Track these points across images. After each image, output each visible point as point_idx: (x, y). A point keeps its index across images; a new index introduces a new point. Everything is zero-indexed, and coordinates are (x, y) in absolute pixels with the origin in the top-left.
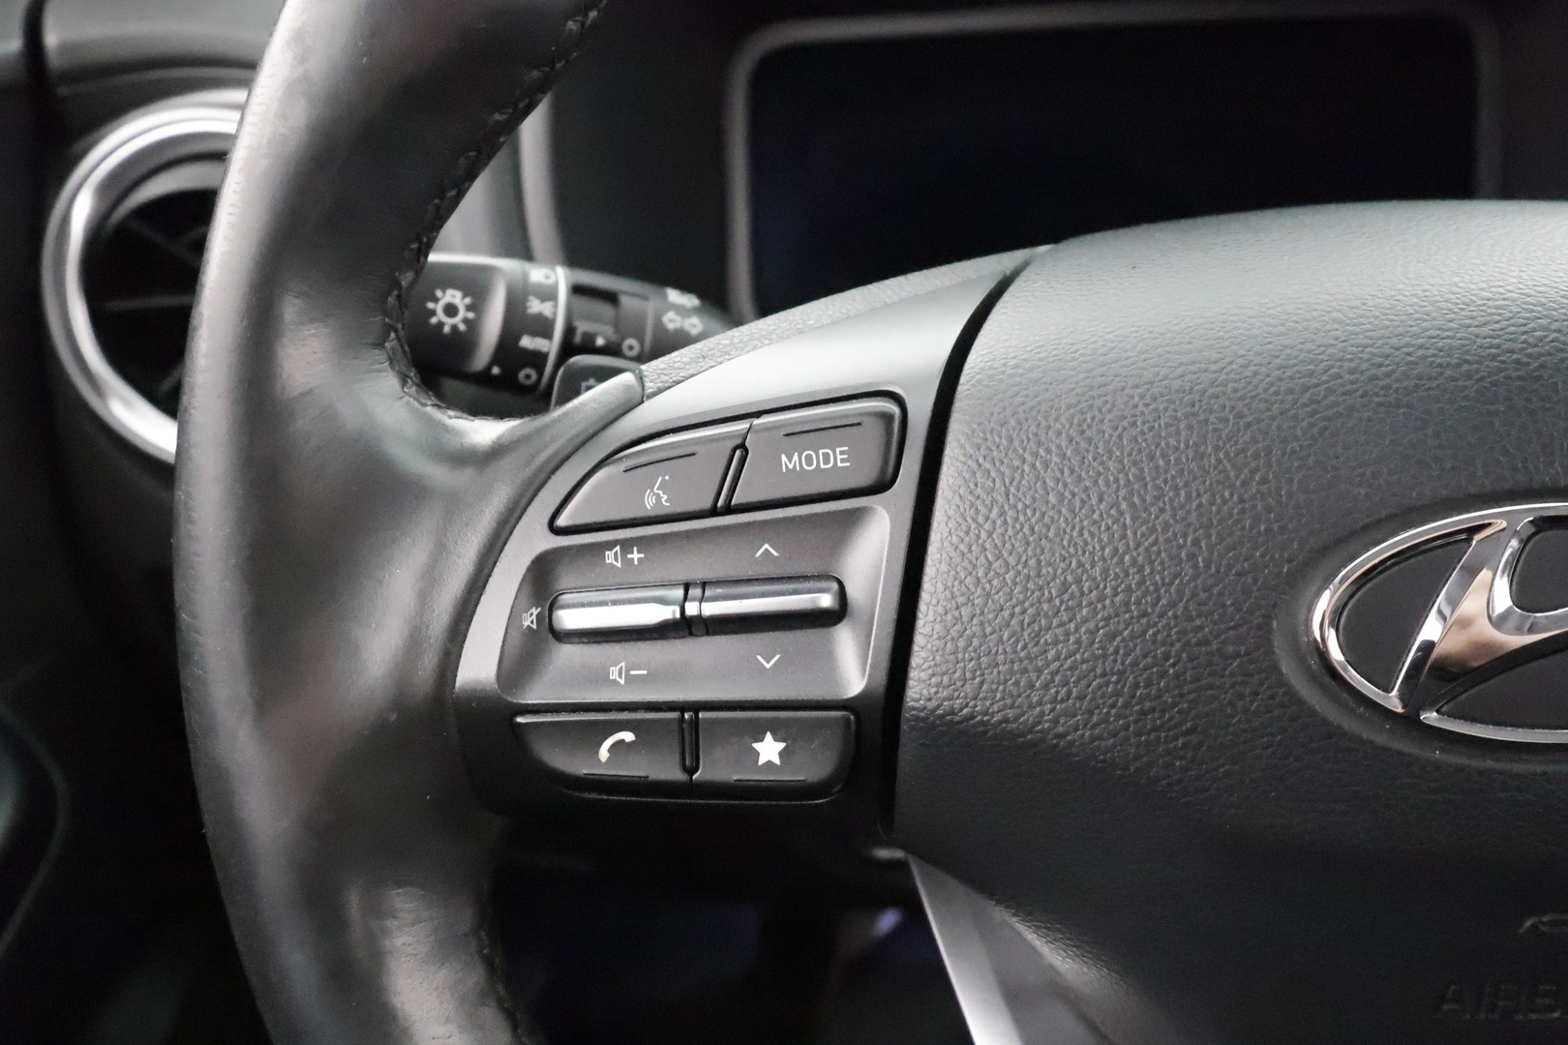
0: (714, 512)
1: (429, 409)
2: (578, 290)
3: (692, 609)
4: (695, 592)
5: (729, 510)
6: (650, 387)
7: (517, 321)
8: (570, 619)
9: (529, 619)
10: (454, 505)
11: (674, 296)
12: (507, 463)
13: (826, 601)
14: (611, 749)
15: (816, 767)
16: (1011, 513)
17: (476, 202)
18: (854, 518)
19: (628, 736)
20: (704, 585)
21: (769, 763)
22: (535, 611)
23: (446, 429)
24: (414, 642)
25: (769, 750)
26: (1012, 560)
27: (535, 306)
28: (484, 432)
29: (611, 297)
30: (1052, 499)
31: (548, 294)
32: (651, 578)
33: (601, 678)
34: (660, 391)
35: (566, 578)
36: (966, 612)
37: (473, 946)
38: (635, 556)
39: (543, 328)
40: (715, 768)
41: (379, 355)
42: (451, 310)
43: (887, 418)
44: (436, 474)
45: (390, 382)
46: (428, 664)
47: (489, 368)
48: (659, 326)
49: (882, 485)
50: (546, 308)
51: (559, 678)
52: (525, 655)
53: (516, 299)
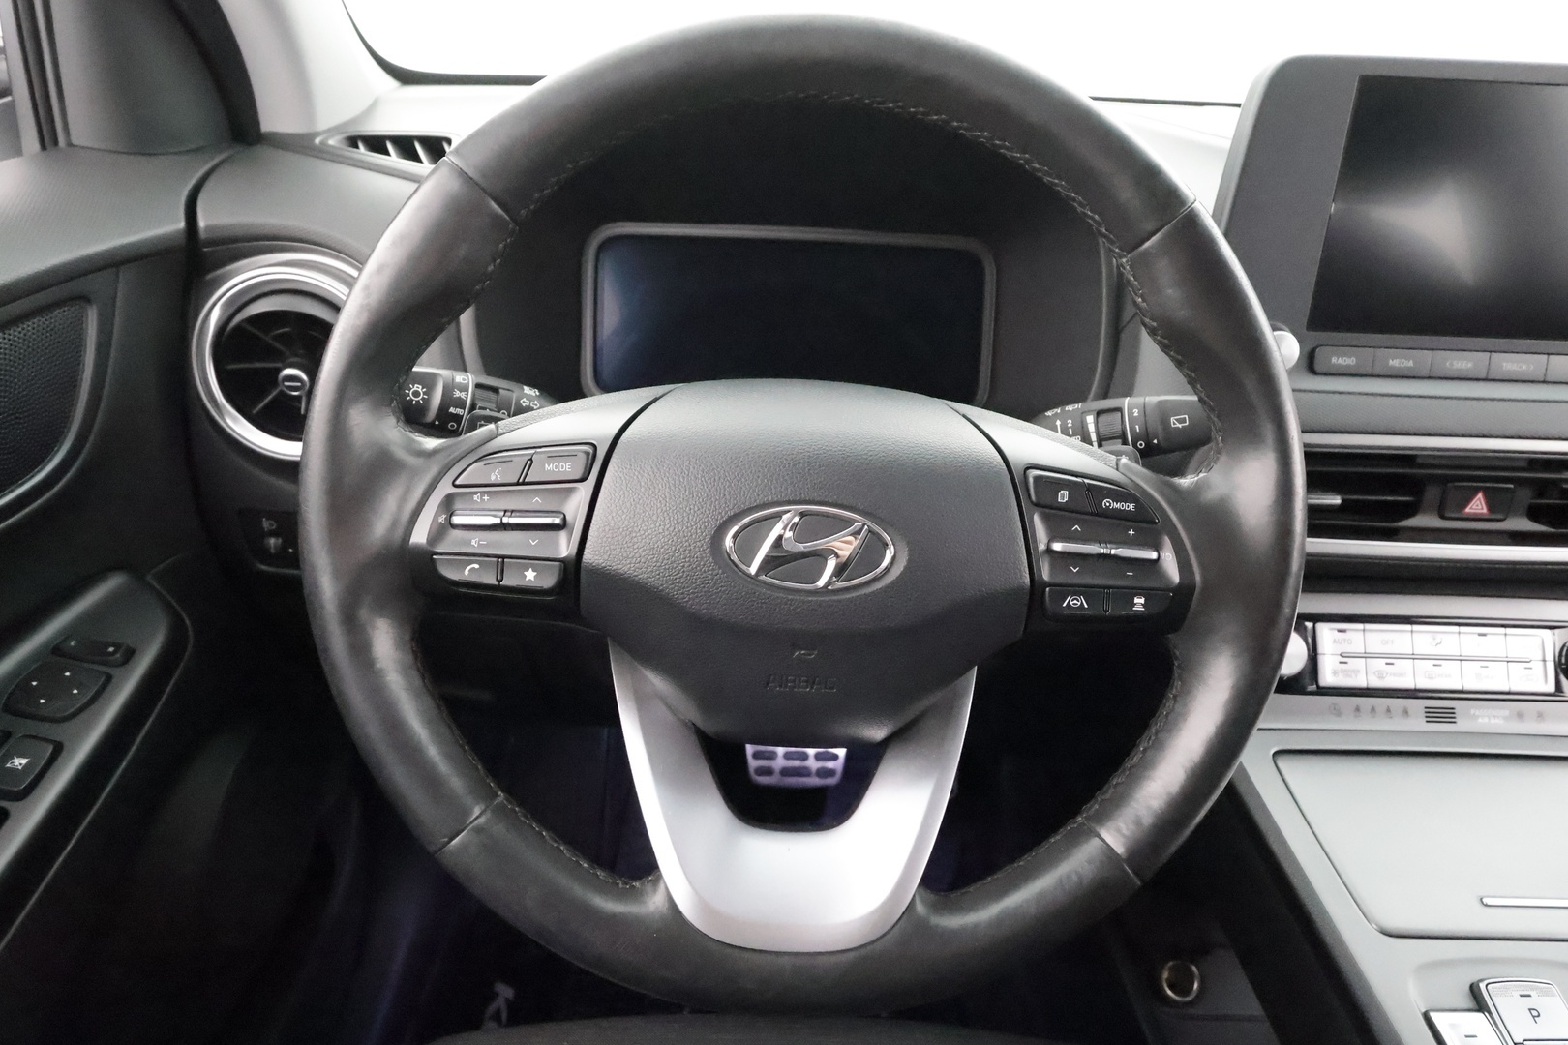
0: (518, 484)
1: (408, 433)
2: (478, 386)
3: (505, 520)
4: (508, 514)
5: (524, 483)
6: (501, 431)
7: (448, 400)
8: (457, 520)
9: (442, 519)
10: (415, 473)
11: (527, 390)
12: (438, 457)
13: (557, 521)
14: (470, 571)
15: (548, 581)
16: (627, 493)
17: (436, 348)
18: (570, 490)
19: (477, 566)
20: (512, 511)
21: (530, 580)
22: (444, 516)
23: (414, 440)
24: (395, 523)
25: (530, 575)
26: (625, 511)
27: (457, 394)
28: (431, 443)
29: (495, 390)
30: (642, 489)
31: (464, 388)
32: (492, 507)
33: (468, 543)
34: (504, 433)
35: (458, 505)
36: (607, 529)
37: (409, 646)
38: (486, 498)
39: (461, 404)
40: (509, 581)
41: (389, 410)
42: (416, 394)
43: (587, 454)
44: (411, 460)
45: (392, 420)
46: (399, 532)
47: (434, 421)
48: (518, 403)
49: (583, 479)
50: (463, 395)
51: (451, 543)
52: (439, 533)
53: (448, 390)
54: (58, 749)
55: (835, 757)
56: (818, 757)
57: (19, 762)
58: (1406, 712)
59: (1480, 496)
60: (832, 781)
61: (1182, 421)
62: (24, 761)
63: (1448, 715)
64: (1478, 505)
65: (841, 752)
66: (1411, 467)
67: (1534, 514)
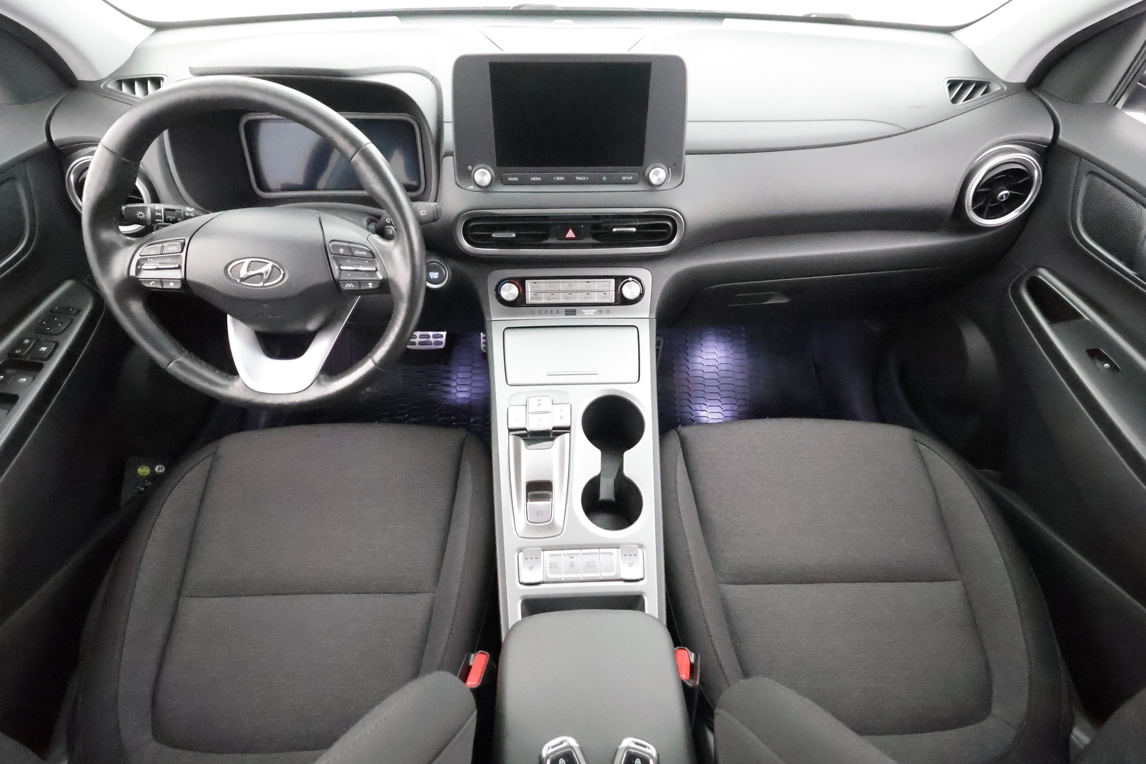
0: (161, 254)
2: (166, 210)
3: (159, 267)
4: (160, 264)
5: (163, 254)
7: (154, 216)
8: (143, 267)
9: (138, 267)
11: (188, 208)
13: (176, 266)
14: (152, 284)
15: (178, 286)
18: (179, 256)
19: (154, 282)
20: (162, 264)
21: (172, 286)
24: (123, 269)
25: (172, 284)
27: (157, 214)
29: (174, 210)
31: (160, 211)
32: (154, 263)
33: (149, 275)
35: (142, 262)
36: (192, 268)
38: (151, 260)
39: (160, 217)
40: (165, 287)
42: (141, 215)
43: (181, 243)
46: (126, 273)
48: (184, 215)
49: (181, 252)
50: (160, 214)
51: (143, 275)
52: (138, 271)
53: (153, 212)
54: (57, 345)
55: (442, 336)
56: (434, 336)
57: (44, 349)
58: (558, 312)
59: (570, 230)
60: (442, 346)
61: (424, 213)
62: (45, 348)
63: (574, 313)
64: (570, 234)
65: (444, 334)
66: (548, 220)
67: (594, 237)
